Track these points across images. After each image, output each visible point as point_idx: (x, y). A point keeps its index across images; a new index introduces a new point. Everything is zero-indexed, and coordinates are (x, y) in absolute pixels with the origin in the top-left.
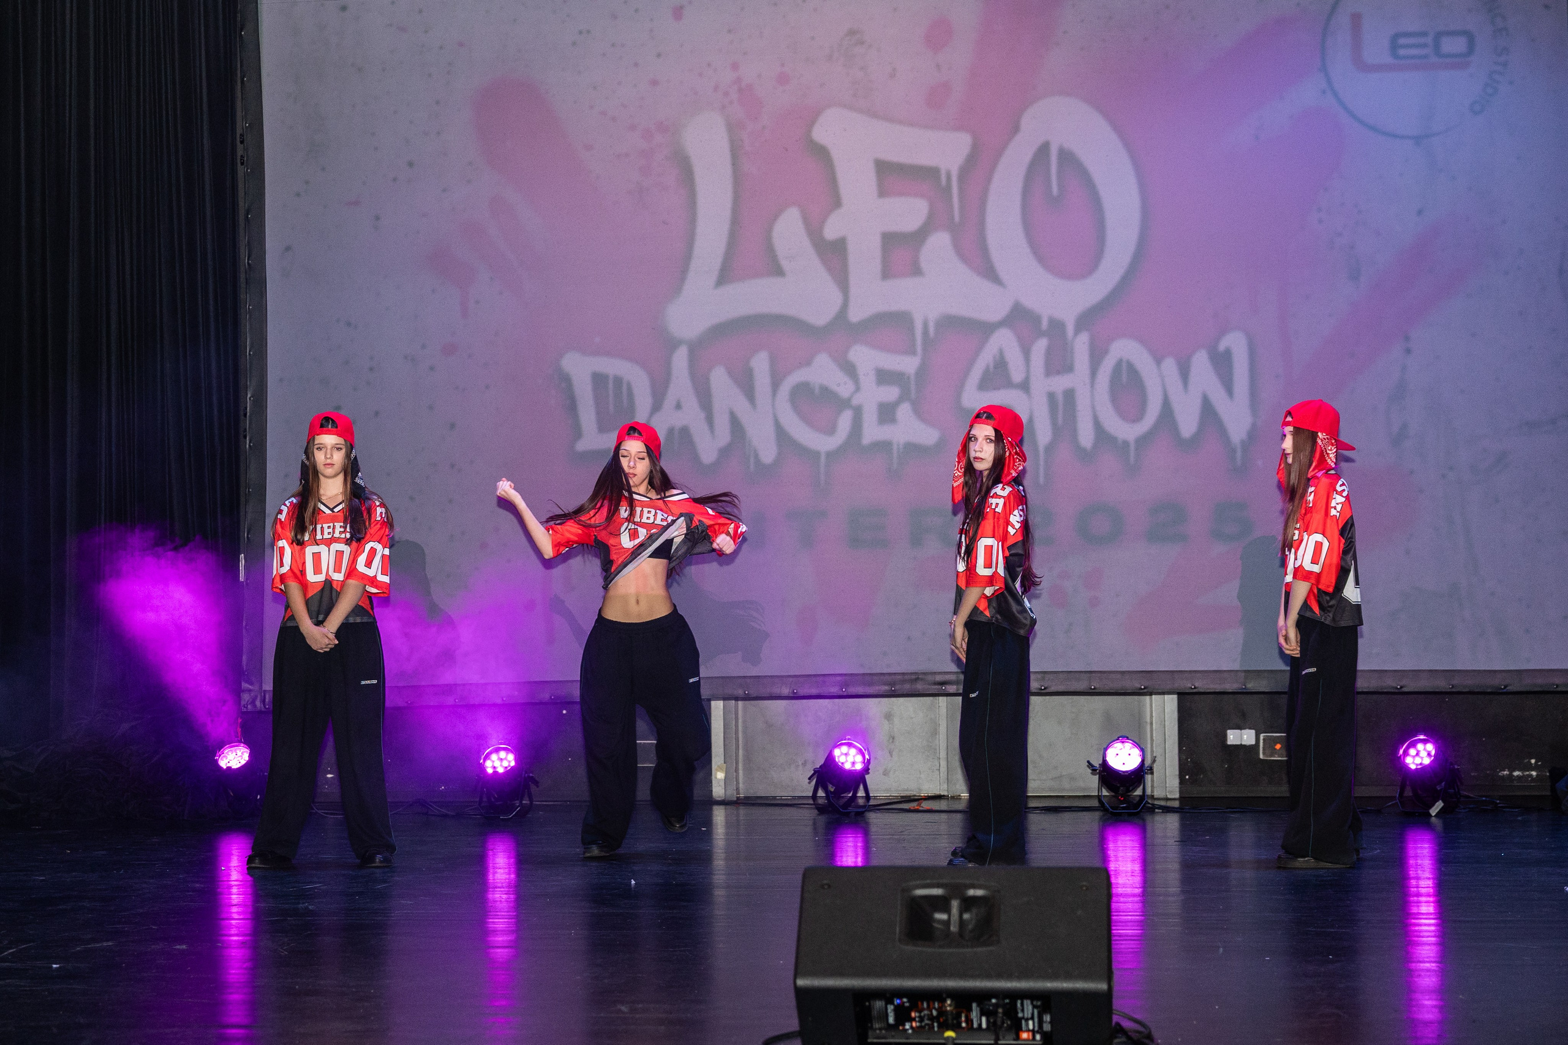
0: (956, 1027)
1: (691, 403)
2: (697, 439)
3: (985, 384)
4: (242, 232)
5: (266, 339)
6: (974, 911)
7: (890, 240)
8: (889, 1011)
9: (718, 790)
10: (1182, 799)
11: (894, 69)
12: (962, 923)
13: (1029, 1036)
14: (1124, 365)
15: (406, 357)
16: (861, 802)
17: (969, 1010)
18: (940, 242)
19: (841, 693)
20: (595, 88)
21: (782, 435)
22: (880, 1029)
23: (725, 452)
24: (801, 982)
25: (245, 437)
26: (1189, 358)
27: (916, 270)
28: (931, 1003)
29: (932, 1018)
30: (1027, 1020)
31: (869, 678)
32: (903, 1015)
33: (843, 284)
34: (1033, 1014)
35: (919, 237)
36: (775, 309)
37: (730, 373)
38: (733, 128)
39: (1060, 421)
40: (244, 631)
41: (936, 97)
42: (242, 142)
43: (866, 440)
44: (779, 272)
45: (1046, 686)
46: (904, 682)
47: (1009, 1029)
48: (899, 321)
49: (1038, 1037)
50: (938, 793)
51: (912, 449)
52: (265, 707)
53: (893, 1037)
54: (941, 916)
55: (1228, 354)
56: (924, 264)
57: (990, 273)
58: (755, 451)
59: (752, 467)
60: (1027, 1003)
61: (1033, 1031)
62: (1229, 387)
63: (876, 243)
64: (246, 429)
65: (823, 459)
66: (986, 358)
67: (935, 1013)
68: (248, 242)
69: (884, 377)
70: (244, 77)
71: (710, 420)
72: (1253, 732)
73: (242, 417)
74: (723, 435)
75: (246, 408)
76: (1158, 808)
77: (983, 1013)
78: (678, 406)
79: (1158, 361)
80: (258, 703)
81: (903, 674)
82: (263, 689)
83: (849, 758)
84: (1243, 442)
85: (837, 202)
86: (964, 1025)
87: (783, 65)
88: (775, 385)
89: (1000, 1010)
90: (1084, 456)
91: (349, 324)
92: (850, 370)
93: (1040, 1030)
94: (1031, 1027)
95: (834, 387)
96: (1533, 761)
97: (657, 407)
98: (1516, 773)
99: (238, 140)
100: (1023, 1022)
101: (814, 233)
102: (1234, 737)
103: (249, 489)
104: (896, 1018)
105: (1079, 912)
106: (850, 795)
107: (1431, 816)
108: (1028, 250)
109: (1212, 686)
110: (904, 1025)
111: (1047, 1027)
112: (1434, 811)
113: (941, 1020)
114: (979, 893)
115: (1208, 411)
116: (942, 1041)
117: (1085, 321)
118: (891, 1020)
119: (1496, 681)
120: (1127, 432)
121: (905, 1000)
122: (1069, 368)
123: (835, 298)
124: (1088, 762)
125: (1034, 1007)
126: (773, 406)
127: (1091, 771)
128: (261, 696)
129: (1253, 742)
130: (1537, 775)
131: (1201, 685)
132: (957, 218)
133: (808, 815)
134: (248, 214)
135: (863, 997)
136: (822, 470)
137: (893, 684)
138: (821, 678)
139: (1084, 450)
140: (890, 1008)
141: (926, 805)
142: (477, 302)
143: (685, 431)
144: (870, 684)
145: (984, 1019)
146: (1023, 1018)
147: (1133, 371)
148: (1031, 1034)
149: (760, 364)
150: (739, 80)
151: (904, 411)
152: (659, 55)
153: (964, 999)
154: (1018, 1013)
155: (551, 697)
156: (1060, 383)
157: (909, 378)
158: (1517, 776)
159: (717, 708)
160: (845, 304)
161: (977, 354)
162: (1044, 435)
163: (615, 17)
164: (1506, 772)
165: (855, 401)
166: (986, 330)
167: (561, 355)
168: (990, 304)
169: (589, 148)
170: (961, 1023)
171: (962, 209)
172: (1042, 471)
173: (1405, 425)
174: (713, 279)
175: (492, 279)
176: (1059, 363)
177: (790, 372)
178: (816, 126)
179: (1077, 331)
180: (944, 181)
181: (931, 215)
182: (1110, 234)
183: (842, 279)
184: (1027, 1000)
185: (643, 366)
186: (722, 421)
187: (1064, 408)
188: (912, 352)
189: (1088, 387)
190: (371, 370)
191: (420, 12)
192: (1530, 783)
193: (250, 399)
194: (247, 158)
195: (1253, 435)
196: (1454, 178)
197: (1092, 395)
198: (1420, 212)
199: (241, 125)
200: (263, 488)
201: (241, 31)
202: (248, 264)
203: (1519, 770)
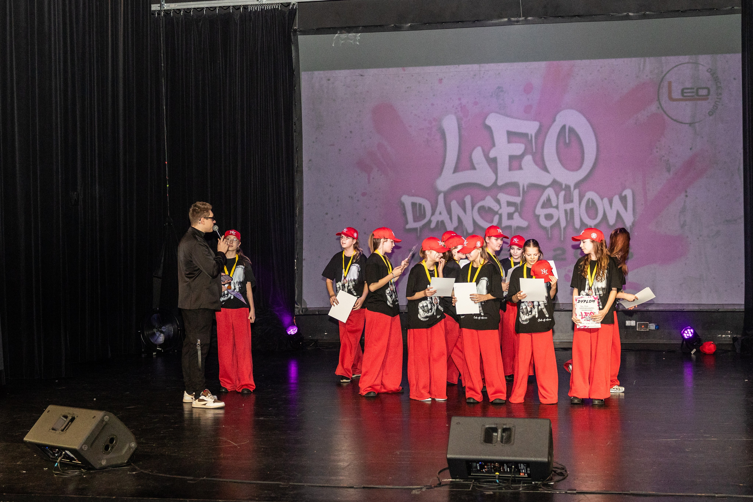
0: (499, 471)
1: (445, 212)
2: (446, 224)
3: (543, 206)
4: (295, 155)
5: (303, 191)
6: (506, 432)
7: (512, 158)
11: (513, 100)
12: (502, 437)
13: (523, 475)
14: (590, 201)
17: (503, 466)
18: (528, 158)
20: (413, 106)
21: (475, 222)
22: (475, 471)
23: (456, 228)
24: (448, 456)
25: (296, 223)
26: (612, 198)
27: (520, 168)
28: (491, 464)
29: (491, 468)
30: (522, 470)
32: (482, 467)
34: (524, 468)
35: (521, 157)
36: (473, 181)
37: (458, 202)
38: (459, 120)
39: (569, 219)
41: (527, 109)
43: (504, 224)
44: (473, 168)
45: (564, 308)
47: (517, 472)
48: (515, 185)
49: (526, 475)
51: (519, 228)
52: (303, 313)
53: (479, 473)
54: (495, 434)
55: (625, 197)
56: (523, 166)
57: (545, 169)
58: (466, 229)
60: (522, 465)
61: (524, 473)
62: (626, 208)
63: (507, 158)
64: (296, 221)
66: (544, 198)
67: (492, 467)
68: (297, 158)
69: (509, 204)
70: (296, 103)
71: (451, 218)
72: (634, 322)
73: (295, 216)
74: (455, 223)
75: (296, 214)
77: (508, 467)
78: (440, 213)
79: (602, 199)
80: (300, 312)
85: (494, 145)
86: (502, 470)
87: (476, 99)
88: (473, 207)
89: (513, 467)
91: (330, 186)
92: (498, 202)
93: (527, 473)
94: (524, 472)
95: (492, 207)
96: (729, 332)
97: (433, 214)
99: (294, 124)
101: (486, 155)
102: (629, 323)
103: (297, 241)
104: (480, 469)
107: (692, 354)
108: (558, 161)
110: (483, 470)
111: (529, 472)
112: (693, 352)
113: (495, 469)
115: (618, 215)
116: (495, 476)
117: (577, 185)
118: (478, 468)
119: (715, 308)
120: (591, 223)
121: (483, 463)
122: (572, 201)
123: (492, 177)
125: (524, 466)
126: (472, 213)
128: (302, 309)
129: (635, 325)
130: (731, 337)
132: (534, 150)
134: (297, 149)
135: (469, 462)
139: (577, 229)
140: (478, 465)
142: (373, 178)
143: (442, 222)
145: (508, 469)
147: (594, 203)
149: (468, 200)
150: (461, 104)
151: (516, 215)
152: (434, 95)
153: (502, 463)
154: (519, 467)
156: (569, 206)
157: (518, 204)
158: (724, 337)
160: (496, 180)
161: (541, 196)
162: (563, 224)
163: (419, 82)
164: (720, 336)
165: (500, 212)
166: (544, 188)
167: (401, 196)
168: (545, 179)
169: (410, 126)
170: (501, 470)
171: (536, 147)
172: (562, 236)
173: (685, 221)
174: (452, 171)
175: (378, 171)
176: (568, 199)
177: (478, 202)
178: (487, 119)
179: (575, 188)
180: (530, 138)
181: (526, 149)
182: (586, 155)
183: (495, 171)
184: (522, 463)
185: (429, 200)
186: (455, 218)
187: (570, 214)
188: (519, 195)
189: (578, 207)
190: (338, 201)
191: (354, 81)
192: (728, 339)
193: (298, 211)
194: (297, 130)
195: (634, 224)
196: (702, 137)
197: (580, 210)
198: (691, 149)
199: (295, 119)
200: (302, 240)
201: (295, 88)
202: (297, 165)
203: (724, 335)
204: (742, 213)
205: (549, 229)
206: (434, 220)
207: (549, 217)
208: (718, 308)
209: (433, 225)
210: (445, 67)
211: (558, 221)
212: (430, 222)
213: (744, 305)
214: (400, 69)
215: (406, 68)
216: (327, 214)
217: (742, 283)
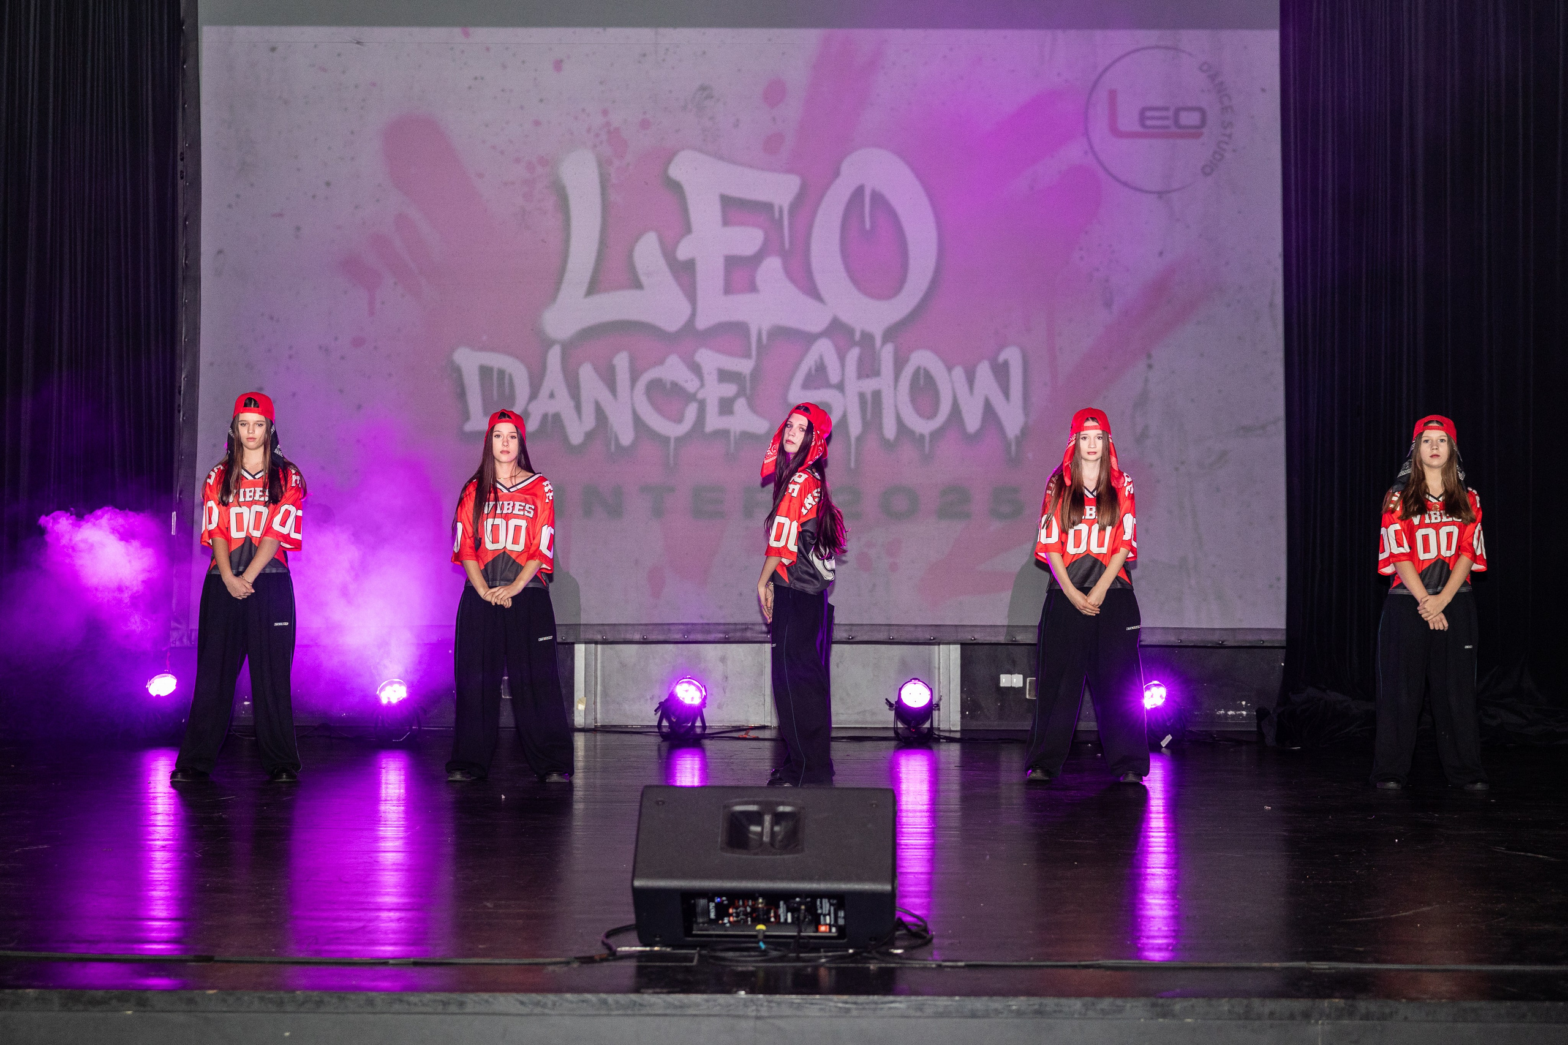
0: (766, 921)
1: (562, 393)
2: (567, 423)
3: (806, 385)
4: (180, 236)
5: (200, 328)
6: (783, 824)
7: (732, 263)
8: (711, 907)
9: (579, 720)
10: (962, 731)
11: (738, 120)
12: (773, 834)
13: (826, 929)
14: (922, 371)
15: (320, 347)
16: (698, 731)
17: (778, 907)
19: (683, 639)
20: (487, 126)
21: (638, 421)
22: (703, 923)
23: (589, 436)
24: (637, 883)
25: (179, 412)
26: (975, 366)
27: (752, 288)
28: (746, 901)
29: (746, 914)
30: (825, 916)
31: (707, 627)
32: (722, 911)
33: (692, 297)
34: (830, 911)
35: (756, 260)
36: (635, 316)
38: (603, 164)
39: (869, 416)
40: (174, 578)
41: (772, 143)
42: (182, 159)
43: (709, 428)
44: (637, 285)
45: (853, 636)
46: (735, 631)
47: (810, 922)
48: (738, 329)
49: (834, 930)
50: (763, 724)
51: (747, 437)
53: (714, 930)
54: (755, 829)
55: (1006, 364)
56: (759, 283)
57: (813, 292)
58: (616, 435)
59: (613, 448)
60: (825, 902)
61: (830, 926)
62: (1006, 392)
63: (720, 263)
64: (179, 405)
65: (672, 443)
66: (809, 362)
68: (186, 244)
69: (724, 376)
70: (185, 106)
71: (578, 408)
72: (1021, 677)
73: (177, 394)
74: (589, 422)
75: (181, 387)
76: (943, 739)
77: (788, 909)
78: (552, 396)
79: (950, 369)
80: (185, 640)
81: (735, 624)
82: (190, 628)
83: (688, 694)
84: (1017, 437)
85: (688, 229)
86: (773, 919)
87: (645, 113)
88: (634, 380)
89: (803, 907)
90: (888, 445)
91: (272, 318)
92: (696, 369)
93: (836, 924)
94: (828, 921)
95: (682, 383)
96: (1244, 703)
97: (534, 396)
98: (1230, 713)
99: (179, 158)
100: (822, 917)
101: (669, 254)
102: (1005, 680)
103: (183, 456)
104: (716, 915)
105: (870, 826)
106: (689, 725)
107: (1162, 747)
108: (845, 274)
109: (988, 638)
110: (723, 920)
111: (841, 922)
112: (1164, 743)
113: (754, 915)
114: (788, 809)
115: (989, 409)
116: (754, 933)
117: (892, 333)
118: (712, 915)
119: (1216, 638)
120: (922, 427)
121: (724, 898)
122: (877, 373)
123: (684, 308)
124: (886, 699)
125: (831, 904)
126: (632, 398)
127: (888, 707)
129: (1021, 685)
130: (1247, 715)
131: (980, 637)
132: (787, 245)
133: (654, 740)
134: (185, 222)
135: (688, 897)
136: (671, 454)
137: (725, 632)
138: (666, 627)
139: (888, 441)
140: (712, 905)
141: (752, 734)
142: (383, 303)
143: (557, 417)
144: (709, 632)
145: (789, 915)
146: (821, 914)
147: (929, 377)
148: (828, 927)
149: (621, 362)
150: (608, 124)
151: (741, 405)
152: (541, 100)
153: (773, 898)
154: (817, 910)
156: (869, 385)
157: (745, 377)
158: (1231, 715)
159: (580, 650)
160: (693, 314)
162: (855, 427)
163: (504, 67)
164: (1222, 712)
165: (700, 396)
166: (809, 339)
167: (453, 350)
168: (813, 318)
169: (480, 176)
170: (770, 918)
171: (791, 236)
172: (852, 458)
173: (1146, 427)
174: (583, 288)
175: (395, 284)
176: (868, 368)
177: (645, 370)
178: (673, 164)
179: (884, 342)
180: (777, 215)
181: (766, 242)
182: (912, 263)
183: (691, 294)
184: (825, 898)
185: (522, 361)
186: (588, 410)
187: (872, 405)
188: (747, 355)
189: (892, 388)
190: (290, 357)
191: (339, 55)
192: (1242, 720)
193: (184, 379)
194: (186, 174)
195: (1025, 431)
196: (1188, 227)
197: (895, 395)
198: (1161, 254)
199: (182, 145)
200: (194, 455)
201: (184, 65)
202: (185, 263)
203: (1232, 711)
204: (1281, 411)
206: (538, 410)
208: (1222, 638)
210: (570, 31)
211: (844, 420)
213: (1284, 631)
214: (457, 31)
215: (471, 30)
217: (1278, 579)
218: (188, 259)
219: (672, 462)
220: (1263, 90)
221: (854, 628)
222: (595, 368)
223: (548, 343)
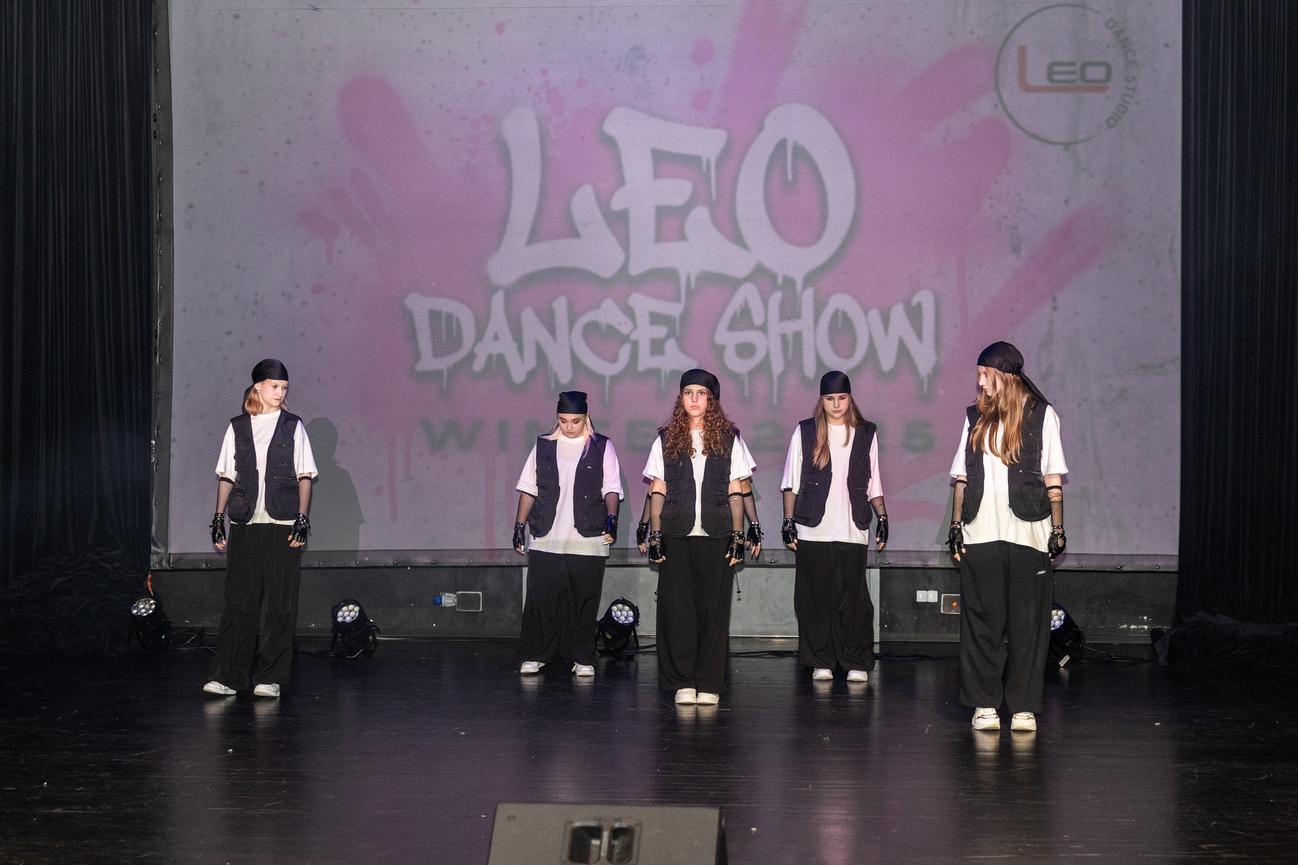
1: (506, 335)
2: (510, 365)
3: (733, 326)
4: (155, 192)
5: (173, 277)
7: (662, 212)
11: (668, 79)
14: (840, 314)
18: (701, 214)
19: (618, 563)
20: (434, 86)
21: (575, 360)
23: (531, 375)
25: (156, 354)
26: (890, 308)
27: (682, 237)
33: (625, 245)
35: (683, 211)
36: (572, 263)
37: (538, 313)
38: (542, 121)
39: (790, 356)
40: (154, 507)
41: (700, 100)
42: (155, 120)
43: (641, 367)
44: (574, 233)
45: (776, 559)
48: (669, 275)
52: (169, 566)
55: (919, 306)
56: (688, 232)
57: (738, 239)
58: (555, 374)
62: (919, 333)
63: (652, 213)
64: (156, 348)
65: (607, 382)
66: (735, 306)
68: (160, 199)
69: (656, 319)
70: (157, 68)
71: (520, 349)
72: (936, 592)
73: (154, 337)
74: (531, 361)
75: (157, 331)
78: (496, 338)
79: (866, 312)
80: (164, 563)
82: (168, 552)
83: (623, 614)
84: (929, 375)
85: (621, 181)
87: (581, 72)
88: (572, 324)
90: (809, 384)
91: (239, 267)
92: (629, 312)
95: (616, 326)
96: (1145, 618)
97: (479, 338)
98: (1132, 627)
99: (152, 119)
101: (604, 205)
102: (921, 596)
103: (158, 395)
106: (623, 642)
108: (768, 223)
109: (902, 562)
112: (1062, 663)
115: (903, 350)
117: (811, 279)
119: (1114, 563)
122: (798, 316)
123: (619, 256)
126: (570, 341)
128: (166, 557)
129: (936, 600)
130: (1148, 628)
131: (894, 562)
132: (714, 196)
134: (159, 178)
136: (607, 390)
139: (808, 379)
142: (340, 252)
143: (501, 358)
147: (847, 320)
149: (560, 306)
150: (547, 83)
151: (671, 345)
155: (394, 562)
156: (791, 327)
157: (674, 320)
158: (1133, 629)
160: (627, 261)
161: (728, 301)
162: (777, 366)
163: (451, 30)
164: (1125, 626)
165: (633, 338)
166: (735, 284)
167: (405, 296)
168: (738, 264)
169: (429, 133)
171: (717, 187)
172: (775, 394)
173: (1051, 366)
174: (525, 238)
175: (351, 234)
176: (790, 311)
177: (583, 313)
178: (607, 120)
179: (805, 287)
180: (704, 167)
181: (694, 193)
182: (831, 211)
185: (469, 305)
186: (530, 349)
187: (793, 345)
188: (678, 300)
189: (812, 329)
190: (256, 303)
191: (297, 21)
192: (1143, 633)
193: (160, 324)
194: (159, 133)
195: (937, 370)
196: (1092, 176)
197: (815, 337)
198: (1066, 202)
199: (155, 107)
200: (169, 394)
201: (155, 31)
202: (159, 216)
203: (1134, 625)
204: (1177, 351)
205: (746, 377)
206: (483, 351)
207: (745, 350)
208: (1120, 564)
209: (478, 365)
211: (766, 362)
212: (471, 356)
213: (1178, 558)
216: (229, 333)
217: (1174, 508)
218: (162, 213)
219: (607, 399)
220: (1166, 45)
221: (776, 553)
222: (536, 312)
223: (494, 289)
